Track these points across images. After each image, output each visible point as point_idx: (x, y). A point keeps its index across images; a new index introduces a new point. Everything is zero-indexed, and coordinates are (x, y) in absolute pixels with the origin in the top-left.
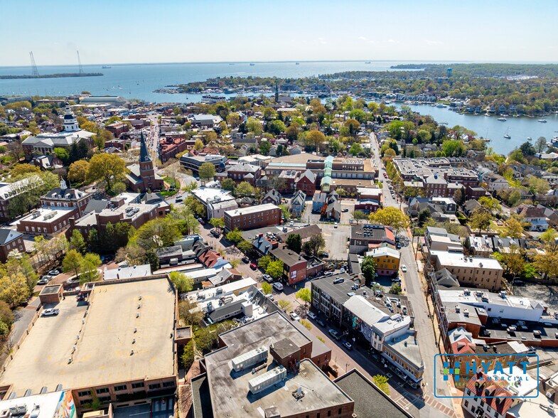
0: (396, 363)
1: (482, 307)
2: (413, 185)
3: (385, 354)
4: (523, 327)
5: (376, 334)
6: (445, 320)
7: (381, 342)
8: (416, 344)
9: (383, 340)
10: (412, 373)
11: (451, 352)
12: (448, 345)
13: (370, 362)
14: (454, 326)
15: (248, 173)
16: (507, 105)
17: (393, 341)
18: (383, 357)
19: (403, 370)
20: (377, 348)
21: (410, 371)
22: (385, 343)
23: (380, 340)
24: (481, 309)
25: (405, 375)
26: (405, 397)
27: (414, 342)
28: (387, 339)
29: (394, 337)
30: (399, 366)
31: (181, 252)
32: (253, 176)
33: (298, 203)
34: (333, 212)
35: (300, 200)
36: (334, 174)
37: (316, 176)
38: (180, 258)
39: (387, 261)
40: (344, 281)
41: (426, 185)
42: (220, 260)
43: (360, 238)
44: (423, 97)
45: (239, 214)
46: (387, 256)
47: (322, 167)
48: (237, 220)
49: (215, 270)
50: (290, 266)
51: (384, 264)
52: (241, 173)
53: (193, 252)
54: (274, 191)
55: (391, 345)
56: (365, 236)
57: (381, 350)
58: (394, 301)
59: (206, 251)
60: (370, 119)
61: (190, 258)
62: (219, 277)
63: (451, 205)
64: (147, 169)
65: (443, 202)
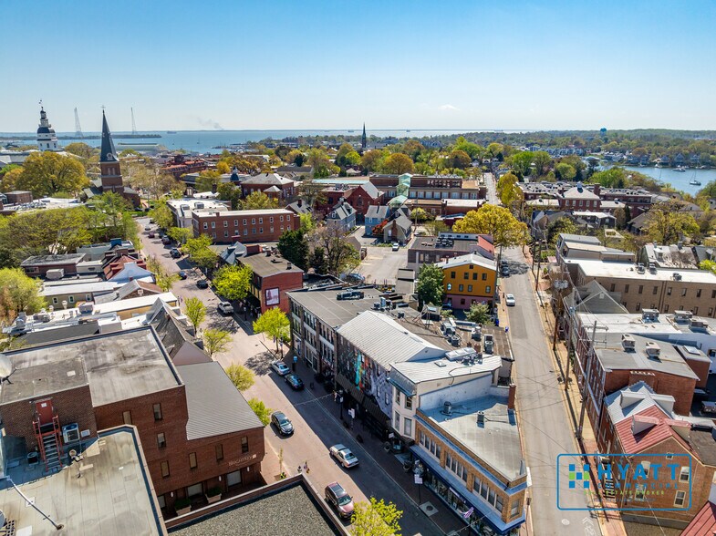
0: (448, 473)
1: (693, 344)
3: (421, 450)
5: (400, 390)
6: (596, 365)
7: (411, 413)
8: (512, 422)
9: (415, 405)
10: (491, 500)
11: (617, 448)
12: (605, 430)
14: (622, 380)
15: (272, 185)
16: (686, 154)
17: (446, 410)
18: (418, 457)
19: (466, 493)
20: (401, 432)
21: (483, 494)
22: (421, 414)
23: (409, 405)
24: (690, 349)
25: (470, 505)
27: (506, 418)
28: (427, 402)
29: (448, 399)
30: (454, 479)
31: (76, 260)
32: (277, 190)
33: (337, 217)
34: (394, 228)
35: (341, 212)
36: (413, 194)
37: (382, 193)
38: (70, 272)
39: (471, 276)
40: (362, 297)
41: (562, 202)
42: (129, 266)
43: (428, 249)
44: (567, 150)
45: (214, 215)
46: (472, 266)
47: (395, 183)
48: (209, 225)
49: (115, 285)
50: (263, 276)
51: (467, 283)
52: (263, 187)
53: (99, 262)
54: (300, 201)
55: (439, 422)
56: (438, 246)
57: (413, 437)
58: (468, 328)
59: (119, 258)
60: (487, 157)
61: (90, 272)
62: (114, 295)
63: (607, 220)
64: (111, 175)
65: (592, 217)
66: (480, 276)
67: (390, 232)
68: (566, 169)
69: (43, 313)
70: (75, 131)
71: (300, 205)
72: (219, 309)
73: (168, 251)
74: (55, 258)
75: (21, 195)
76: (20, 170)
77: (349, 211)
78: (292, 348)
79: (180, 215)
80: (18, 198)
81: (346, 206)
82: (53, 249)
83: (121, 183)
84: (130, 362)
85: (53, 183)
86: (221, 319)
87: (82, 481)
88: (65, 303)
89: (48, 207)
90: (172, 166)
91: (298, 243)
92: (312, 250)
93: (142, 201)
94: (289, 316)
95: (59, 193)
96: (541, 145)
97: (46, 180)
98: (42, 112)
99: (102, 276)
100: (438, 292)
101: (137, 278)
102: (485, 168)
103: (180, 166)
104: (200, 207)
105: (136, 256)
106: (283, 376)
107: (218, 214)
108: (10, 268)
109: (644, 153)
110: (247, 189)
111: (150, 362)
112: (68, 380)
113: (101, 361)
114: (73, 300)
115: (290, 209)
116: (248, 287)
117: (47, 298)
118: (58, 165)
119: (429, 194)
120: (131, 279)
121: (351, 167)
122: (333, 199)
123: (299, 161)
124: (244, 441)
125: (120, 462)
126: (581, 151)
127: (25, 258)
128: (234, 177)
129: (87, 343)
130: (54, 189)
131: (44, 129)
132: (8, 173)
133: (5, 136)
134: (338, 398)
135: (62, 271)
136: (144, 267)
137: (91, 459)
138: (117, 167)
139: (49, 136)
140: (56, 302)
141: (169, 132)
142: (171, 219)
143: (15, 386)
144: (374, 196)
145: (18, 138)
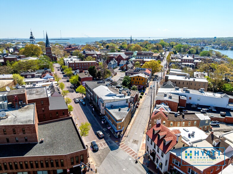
1: (185, 96)
2: (175, 61)
4: (213, 110)
5: (101, 102)
7: (103, 108)
9: (104, 106)
13: (98, 122)
17: (112, 107)
22: (105, 108)
24: (183, 97)
26: (107, 142)
27: (127, 110)
28: (107, 105)
29: (113, 105)
30: (110, 122)
31: (35, 74)
32: (96, 55)
33: (111, 63)
34: (127, 67)
35: (112, 62)
36: (137, 57)
37: (128, 57)
38: (33, 76)
39: (139, 79)
40: (104, 83)
41: (182, 60)
42: (48, 75)
43: (131, 72)
44: (199, 44)
45: (74, 62)
46: (139, 76)
47: (132, 54)
48: (72, 65)
49: (44, 79)
50: (81, 78)
51: (137, 81)
52: (92, 55)
53: (41, 74)
54: (101, 59)
55: (109, 109)
56: (134, 71)
57: (104, 114)
58: (126, 90)
59: (46, 73)
60: (169, 46)
61: (38, 77)
62: (43, 82)
63: (192, 65)
64: (48, 51)
65: (188, 64)
66: (141, 79)
67: (125, 68)
68: (192, 50)
69: (24, 85)
70: (43, 38)
71: (101, 60)
72: (71, 87)
73: (61, 72)
74: (30, 73)
75: (22, 56)
76: (23, 49)
77: (115, 62)
78: (86, 96)
79: (65, 62)
80: (22, 57)
81: (114, 61)
82: (29, 70)
83: (51, 53)
84: (38, 93)
85: (32, 53)
86: (71, 89)
87: (22, 111)
88: (30, 83)
89: (29, 59)
90: (68, 49)
91: (93, 70)
92: (97, 72)
93: (57, 59)
94: (85, 88)
95: (34, 56)
96: (191, 43)
97: (30, 52)
98: (31, 32)
99: (41, 78)
100: (128, 83)
101: (49, 78)
102: (167, 50)
103: (70, 48)
104: (72, 60)
105: (50, 73)
106: (81, 102)
107: (75, 62)
108: (17, 74)
109: (225, 45)
110: (87, 55)
111: (43, 93)
112: (21, 92)
113: (32, 93)
114: (32, 83)
115: (97, 61)
116: (78, 81)
117: (25, 82)
118: (34, 48)
119: (140, 57)
120: (48, 78)
121: (123, 49)
122: (111, 58)
123: (108, 47)
124: (63, 112)
125: (30, 109)
126: (204, 45)
127: (22, 73)
128: (84, 52)
129: (30, 89)
130: (33, 55)
131: (31, 38)
132: (21, 50)
133: (22, 39)
134: (91, 106)
135: (31, 76)
136: (52, 75)
137: (25, 108)
138: (50, 49)
139: (33, 39)
140: (27, 83)
141: (72, 38)
142: (63, 64)
143: (10, 93)
144: (124, 58)
145: (27, 40)
